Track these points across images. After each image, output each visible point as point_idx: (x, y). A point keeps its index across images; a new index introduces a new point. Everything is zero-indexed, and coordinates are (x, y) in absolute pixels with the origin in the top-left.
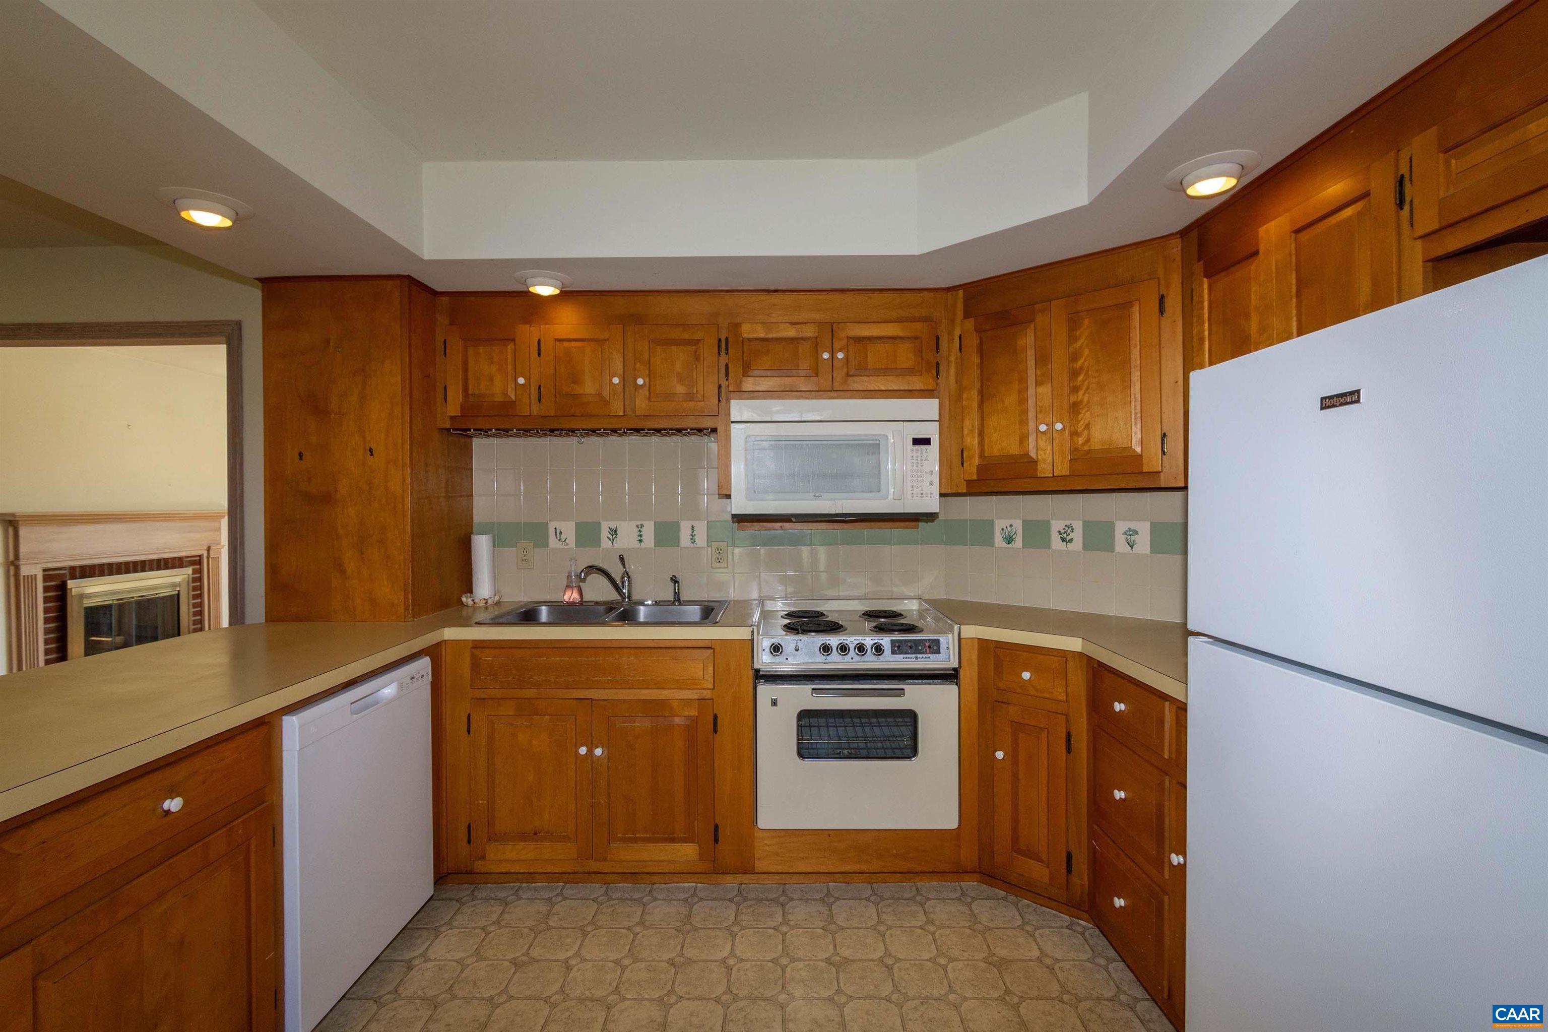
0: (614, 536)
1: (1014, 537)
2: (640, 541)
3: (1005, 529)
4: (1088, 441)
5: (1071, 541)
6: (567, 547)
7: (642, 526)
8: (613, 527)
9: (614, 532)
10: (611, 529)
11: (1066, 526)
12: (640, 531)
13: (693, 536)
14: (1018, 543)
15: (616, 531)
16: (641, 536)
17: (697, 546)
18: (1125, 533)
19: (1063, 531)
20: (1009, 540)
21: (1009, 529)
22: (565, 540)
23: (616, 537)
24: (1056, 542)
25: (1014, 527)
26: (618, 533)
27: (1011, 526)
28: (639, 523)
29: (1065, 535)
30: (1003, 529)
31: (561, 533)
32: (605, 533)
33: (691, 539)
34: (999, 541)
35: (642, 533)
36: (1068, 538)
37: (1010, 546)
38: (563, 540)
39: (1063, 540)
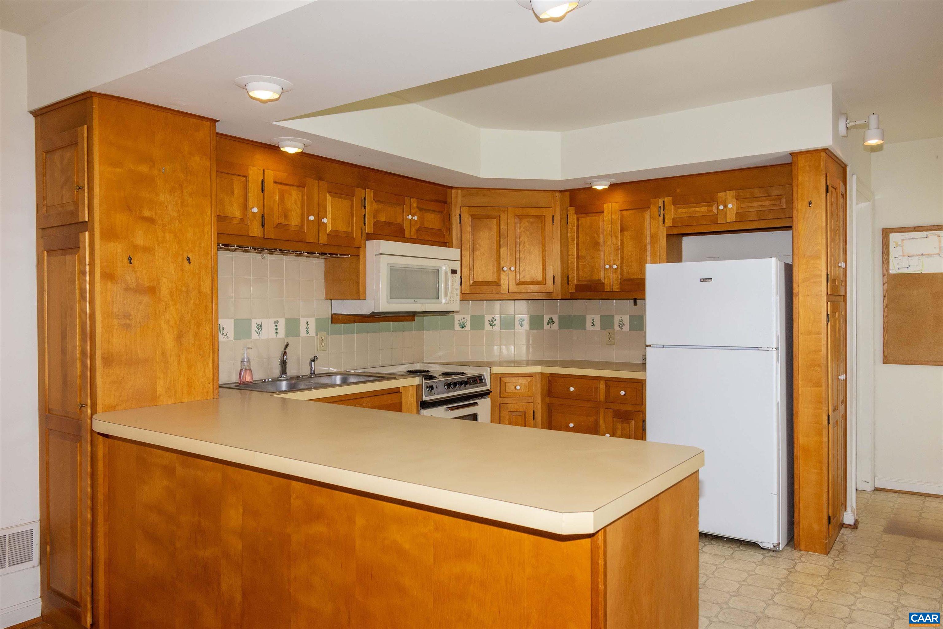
0: (260, 330)
1: (465, 324)
2: (277, 333)
3: (461, 320)
4: (524, 277)
5: (494, 325)
6: (228, 339)
7: (278, 322)
8: (259, 323)
9: (260, 327)
10: (258, 325)
11: (492, 318)
12: (276, 326)
13: (307, 329)
14: (468, 327)
15: (261, 326)
16: (277, 329)
17: (310, 335)
18: (519, 321)
19: (491, 320)
20: (463, 326)
21: (463, 320)
22: (226, 335)
23: (261, 331)
24: (487, 327)
25: (465, 320)
26: (262, 327)
27: (464, 318)
28: (276, 320)
29: (492, 323)
30: (459, 320)
31: (223, 328)
32: (254, 328)
33: (307, 331)
34: (457, 327)
35: (277, 327)
36: (493, 324)
37: (463, 329)
38: (225, 334)
39: (491, 325)
